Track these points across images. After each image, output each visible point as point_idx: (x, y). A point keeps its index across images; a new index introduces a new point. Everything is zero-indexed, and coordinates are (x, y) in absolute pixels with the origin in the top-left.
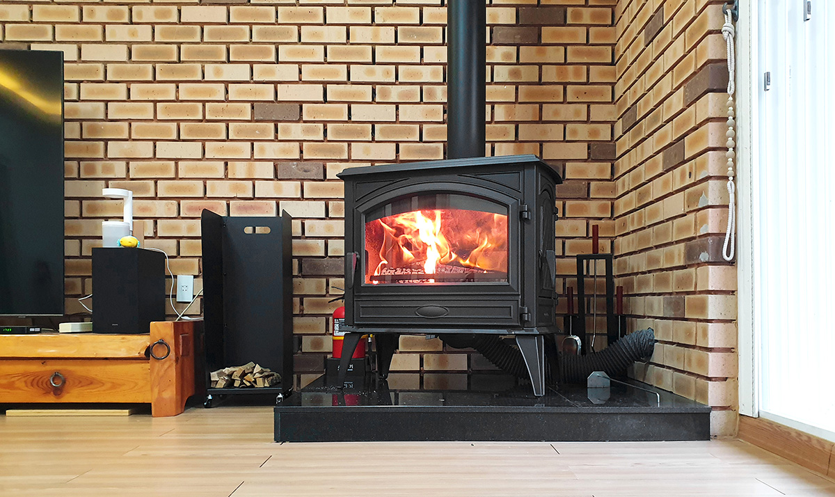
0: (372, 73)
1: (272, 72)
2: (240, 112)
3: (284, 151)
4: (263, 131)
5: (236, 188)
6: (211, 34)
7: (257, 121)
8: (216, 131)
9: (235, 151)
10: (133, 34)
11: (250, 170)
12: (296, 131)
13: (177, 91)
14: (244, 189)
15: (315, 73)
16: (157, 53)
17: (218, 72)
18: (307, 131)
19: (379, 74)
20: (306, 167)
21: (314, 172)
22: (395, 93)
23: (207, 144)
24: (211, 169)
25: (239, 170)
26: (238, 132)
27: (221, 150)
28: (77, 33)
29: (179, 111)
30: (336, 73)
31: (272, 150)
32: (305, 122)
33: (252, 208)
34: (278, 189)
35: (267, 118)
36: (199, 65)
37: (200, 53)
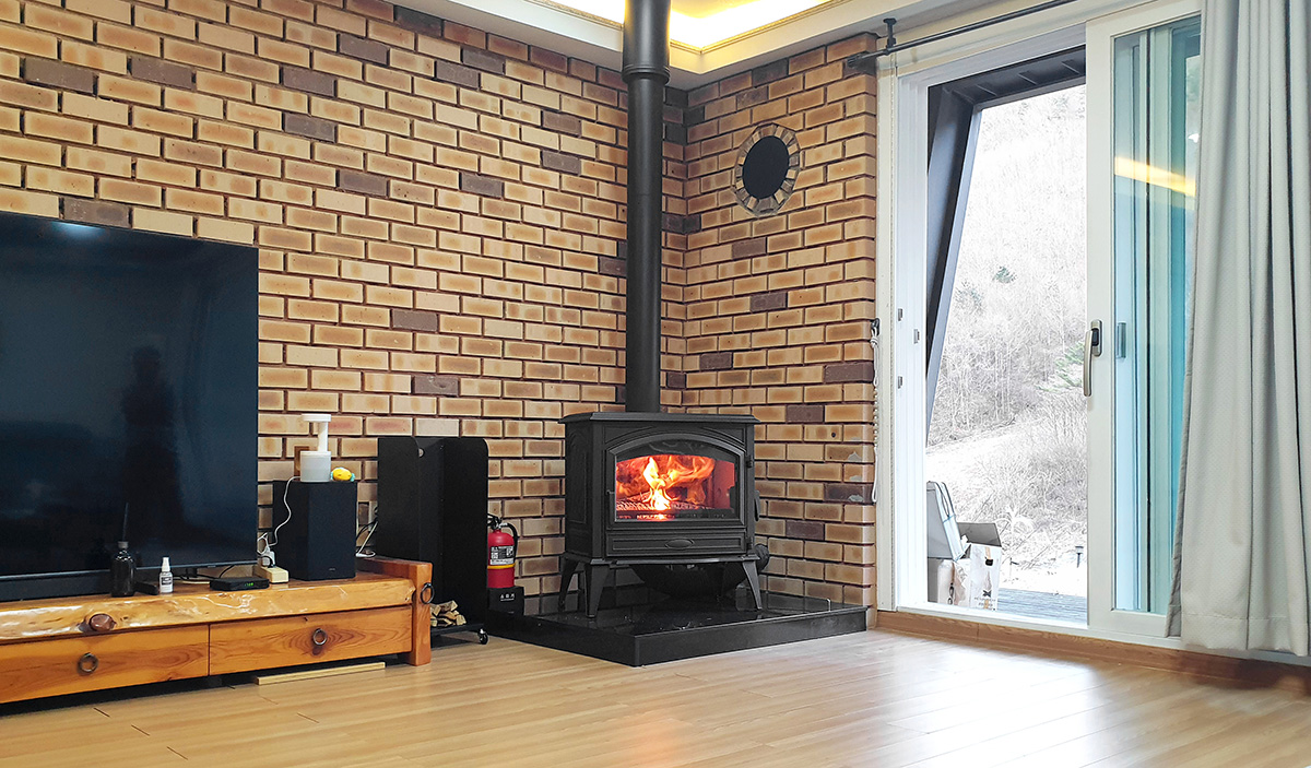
0: (503, 288)
1: (411, 277)
2: (380, 317)
3: (422, 364)
4: (402, 341)
5: (374, 403)
6: (350, 225)
7: (394, 329)
8: (353, 337)
9: (373, 361)
10: (262, 213)
11: (388, 383)
12: (433, 342)
13: (311, 288)
14: (381, 405)
15: (453, 283)
16: (289, 239)
17: (356, 270)
18: (444, 343)
19: (509, 290)
20: (442, 382)
21: (449, 388)
22: (523, 311)
23: (342, 350)
24: (346, 380)
25: (377, 382)
26: (376, 339)
27: (358, 359)
28: (194, 202)
29: (314, 311)
30: (471, 285)
31: (410, 362)
32: (441, 333)
33: (389, 425)
34: (415, 405)
35: (406, 327)
36: (336, 259)
37: (338, 246)
